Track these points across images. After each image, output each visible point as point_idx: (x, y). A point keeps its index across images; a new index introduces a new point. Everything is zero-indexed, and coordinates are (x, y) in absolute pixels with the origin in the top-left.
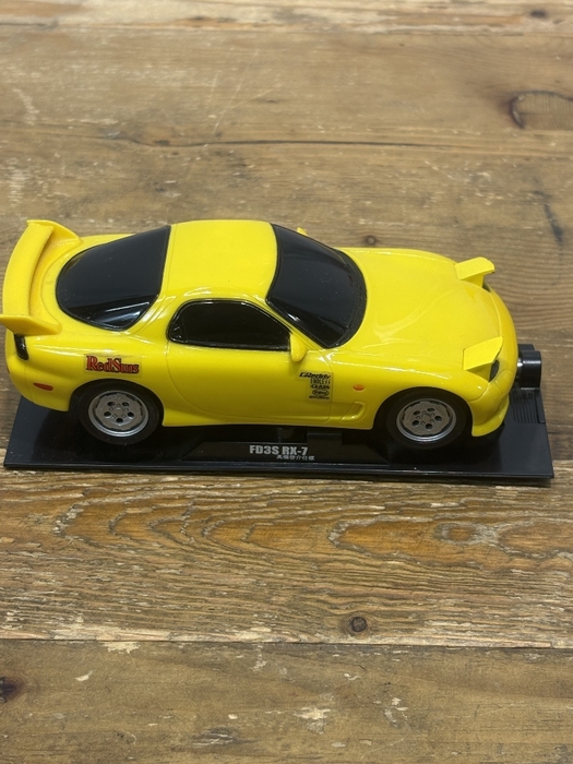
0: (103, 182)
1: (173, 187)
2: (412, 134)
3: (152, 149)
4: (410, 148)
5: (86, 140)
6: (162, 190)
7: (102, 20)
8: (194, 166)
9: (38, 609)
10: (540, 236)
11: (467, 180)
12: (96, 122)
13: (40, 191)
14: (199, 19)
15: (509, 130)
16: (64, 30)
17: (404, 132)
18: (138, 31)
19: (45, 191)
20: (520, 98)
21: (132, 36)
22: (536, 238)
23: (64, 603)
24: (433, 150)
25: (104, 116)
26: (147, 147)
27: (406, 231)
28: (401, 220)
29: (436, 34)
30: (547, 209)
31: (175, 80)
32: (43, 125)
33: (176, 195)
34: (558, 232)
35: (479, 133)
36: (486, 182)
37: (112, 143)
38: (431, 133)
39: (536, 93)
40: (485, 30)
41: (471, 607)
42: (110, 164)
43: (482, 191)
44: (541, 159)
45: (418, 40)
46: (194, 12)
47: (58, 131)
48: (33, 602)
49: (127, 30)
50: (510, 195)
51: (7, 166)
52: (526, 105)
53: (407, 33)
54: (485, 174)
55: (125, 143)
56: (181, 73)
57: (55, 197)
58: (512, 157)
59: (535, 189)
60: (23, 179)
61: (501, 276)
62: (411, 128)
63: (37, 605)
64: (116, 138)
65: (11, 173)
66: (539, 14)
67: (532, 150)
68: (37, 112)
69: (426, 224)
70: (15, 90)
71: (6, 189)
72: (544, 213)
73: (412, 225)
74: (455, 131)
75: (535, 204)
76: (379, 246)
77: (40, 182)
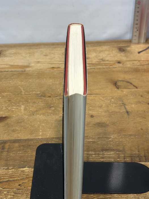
0: (39, 106)
1: (53, 107)
2: (97, 92)
3: (48, 98)
4: (98, 95)
5: (34, 97)
6: (51, 108)
7: (34, 69)
8: (56, 102)
10: (124, 113)
11: (109, 102)
12: (36, 93)
13: (27, 110)
14: (53, 68)
15: (116, 89)
16: (27, 72)
17: (96, 91)
18: (42, 71)
19: (28, 109)
20: (117, 82)
21: (40, 72)
22: (123, 114)
24: (102, 95)
25: (37, 91)
26: (46, 98)
27: (99, 114)
28: (97, 111)
29: (100, 68)
30: (125, 107)
31: (50, 82)
32: (26, 94)
33: (54, 108)
34: (127, 112)
35: (110, 91)
36: (113, 102)
37: (40, 97)
38: (101, 91)
39: (120, 81)
40: (109, 67)
42: (40, 102)
43: (112, 104)
44: (123, 96)
45: (96, 70)
46: (52, 66)
47: (29, 96)
49: (39, 71)
50: (118, 104)
51: (20, 104)
52: (119, 84)
53: (94, 68)
54: (113, 100)
55: (42, 97)
56: (51, 81)
57: (30, 111)
58: (117, 96)
59: (122, 103)
60: (23, 107)
61: (118, 123)
62: (97, 90)
64: (41, 96)
65: (21, 106)
66: (119, 62)
67: (121, 94)
68: (24, 91)
69: (102, 112)
70: (19, 87)
71: (20, 110)
72: (124, 108)
73: (100, 112)
74: (106, 91)
75: (123, 106)
76: (94, 117)
77: (27, 107)
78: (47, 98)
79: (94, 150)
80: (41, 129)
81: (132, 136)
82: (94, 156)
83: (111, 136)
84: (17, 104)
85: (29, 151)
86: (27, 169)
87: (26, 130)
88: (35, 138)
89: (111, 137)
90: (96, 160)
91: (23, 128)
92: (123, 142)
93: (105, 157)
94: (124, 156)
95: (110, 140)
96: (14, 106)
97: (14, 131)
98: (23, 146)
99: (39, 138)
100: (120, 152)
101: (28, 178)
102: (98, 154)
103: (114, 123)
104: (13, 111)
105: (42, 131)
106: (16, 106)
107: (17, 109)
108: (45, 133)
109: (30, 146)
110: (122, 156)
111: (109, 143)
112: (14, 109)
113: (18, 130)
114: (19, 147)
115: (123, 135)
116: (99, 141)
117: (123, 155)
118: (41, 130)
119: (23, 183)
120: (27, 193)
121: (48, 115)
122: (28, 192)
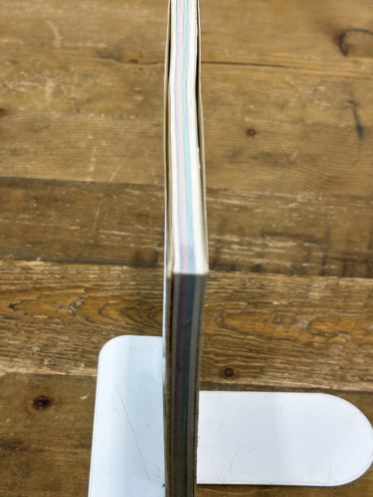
0: (98, 88)
1: (139, 92)
2: (280, 59)
4: (279, 69)
5: (89, 58)
8: (152, 78)
9: (61, 358)
10: (350, 132)
11: (310, 92)
12: (95, 46)
13: (62, 94)
15: (339, 56)
17: (276, 57)
19: (65, 94)
20: (348, 34)
22: (347, 133)
23: (74, 355)
24: (292, 70)
25: (100, 41)
26: (124, 65)
27: (272, 126)
28: (270, 119)
30: (355, 113)
31: (142, 17)
32: (64, 48)
34: (360, 129)
35: (320, 59)
36: (321, 94)
37: (104, 60)
38: (292, 58)
39: (357, 30)
41: (290, 364)
42: (103, 75)
43: (319, 99)
44: (355, 78)
48: (58, 354)
50: (335, 103)
51: (43, 76)
52: (351, 39)
54: (322, 88)
55: (112, 61)
56: (145, 12)
57: (71, 98)
58: (338, 76)
59: (349, 99)
60: (53, 85)
61: (325, 158)
62: (280, 54)
63: (61, 355)
65: (45, 81)
67: (352, 72)
68: (61, 38)
69: (283, 122)
70: (49, 22)
71: (43, 92)
72: (353, 116)
73: (276, 123)
74: (306, 57)
75: (349, 109)
76: (256, 136)
77: (63, 88)
78: (127, 66)
79: (240, 231)
80: (96, 156)
81: (359, 201)
82: (236, 247)
83: (297, 194)
84: (37, 75)
85: (50, 216)
86: (40, 265)
87: (51, 154)
88: (75, 179)
89: (296, 198)
90: (241, 258)
91: (42, 146)
92: (329, 217)
93: (269, 253)
94: (325, 258)
95: (291, 205)
96: (26, 81)
97: (17, 155)
98: (36, 198)
99: (84, 183)
100: (314, 245)
101: (38, 289)
102: (250, 244)
103: (311, 159)
104: (20, 95)
105: (98, 163)
106: (31, 81)
107: (34, 88)
108: (105, 168)
109: (56, 200)
110: (318, 257)
111: (286, 214)
112: (23, 90)
113: (27, 152)
114: (26, 201)
115: (334, 196)
116: (257, 207)
117: (321, 254)
118: (93, 160)
119: (23, 301)
120: (31, 329)
121: (121, 117)
122: (32, 327)
